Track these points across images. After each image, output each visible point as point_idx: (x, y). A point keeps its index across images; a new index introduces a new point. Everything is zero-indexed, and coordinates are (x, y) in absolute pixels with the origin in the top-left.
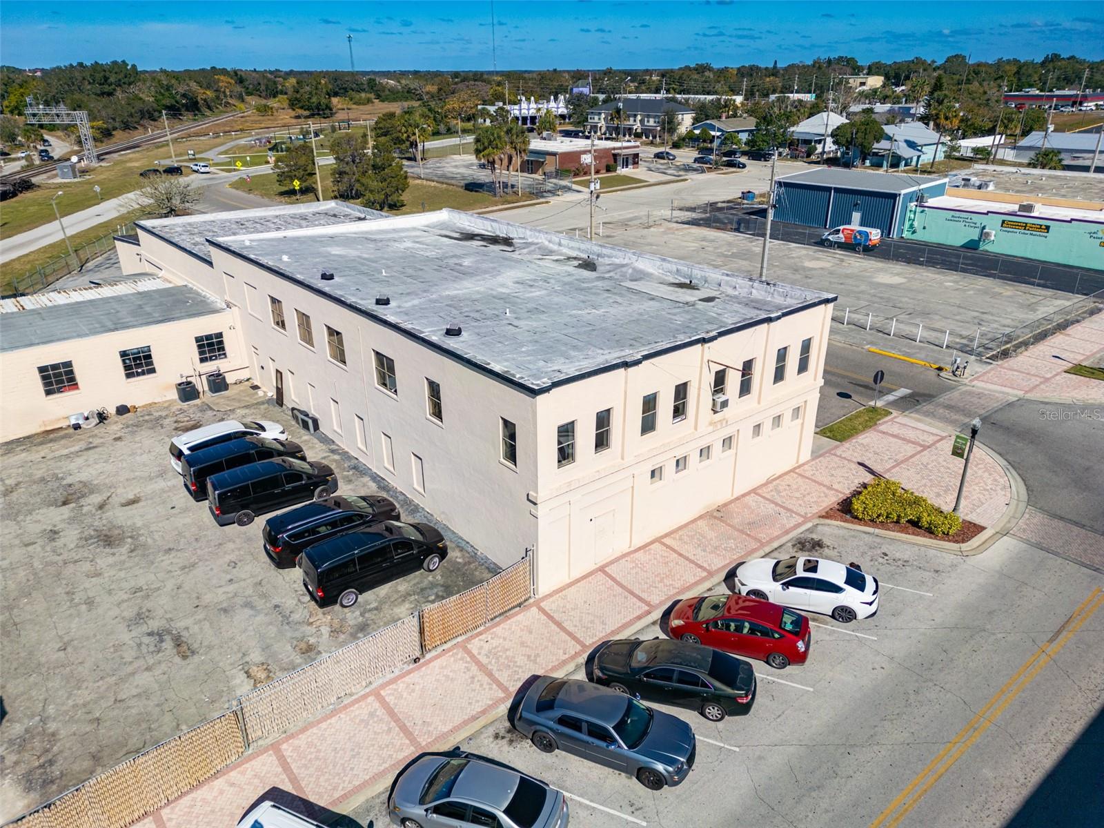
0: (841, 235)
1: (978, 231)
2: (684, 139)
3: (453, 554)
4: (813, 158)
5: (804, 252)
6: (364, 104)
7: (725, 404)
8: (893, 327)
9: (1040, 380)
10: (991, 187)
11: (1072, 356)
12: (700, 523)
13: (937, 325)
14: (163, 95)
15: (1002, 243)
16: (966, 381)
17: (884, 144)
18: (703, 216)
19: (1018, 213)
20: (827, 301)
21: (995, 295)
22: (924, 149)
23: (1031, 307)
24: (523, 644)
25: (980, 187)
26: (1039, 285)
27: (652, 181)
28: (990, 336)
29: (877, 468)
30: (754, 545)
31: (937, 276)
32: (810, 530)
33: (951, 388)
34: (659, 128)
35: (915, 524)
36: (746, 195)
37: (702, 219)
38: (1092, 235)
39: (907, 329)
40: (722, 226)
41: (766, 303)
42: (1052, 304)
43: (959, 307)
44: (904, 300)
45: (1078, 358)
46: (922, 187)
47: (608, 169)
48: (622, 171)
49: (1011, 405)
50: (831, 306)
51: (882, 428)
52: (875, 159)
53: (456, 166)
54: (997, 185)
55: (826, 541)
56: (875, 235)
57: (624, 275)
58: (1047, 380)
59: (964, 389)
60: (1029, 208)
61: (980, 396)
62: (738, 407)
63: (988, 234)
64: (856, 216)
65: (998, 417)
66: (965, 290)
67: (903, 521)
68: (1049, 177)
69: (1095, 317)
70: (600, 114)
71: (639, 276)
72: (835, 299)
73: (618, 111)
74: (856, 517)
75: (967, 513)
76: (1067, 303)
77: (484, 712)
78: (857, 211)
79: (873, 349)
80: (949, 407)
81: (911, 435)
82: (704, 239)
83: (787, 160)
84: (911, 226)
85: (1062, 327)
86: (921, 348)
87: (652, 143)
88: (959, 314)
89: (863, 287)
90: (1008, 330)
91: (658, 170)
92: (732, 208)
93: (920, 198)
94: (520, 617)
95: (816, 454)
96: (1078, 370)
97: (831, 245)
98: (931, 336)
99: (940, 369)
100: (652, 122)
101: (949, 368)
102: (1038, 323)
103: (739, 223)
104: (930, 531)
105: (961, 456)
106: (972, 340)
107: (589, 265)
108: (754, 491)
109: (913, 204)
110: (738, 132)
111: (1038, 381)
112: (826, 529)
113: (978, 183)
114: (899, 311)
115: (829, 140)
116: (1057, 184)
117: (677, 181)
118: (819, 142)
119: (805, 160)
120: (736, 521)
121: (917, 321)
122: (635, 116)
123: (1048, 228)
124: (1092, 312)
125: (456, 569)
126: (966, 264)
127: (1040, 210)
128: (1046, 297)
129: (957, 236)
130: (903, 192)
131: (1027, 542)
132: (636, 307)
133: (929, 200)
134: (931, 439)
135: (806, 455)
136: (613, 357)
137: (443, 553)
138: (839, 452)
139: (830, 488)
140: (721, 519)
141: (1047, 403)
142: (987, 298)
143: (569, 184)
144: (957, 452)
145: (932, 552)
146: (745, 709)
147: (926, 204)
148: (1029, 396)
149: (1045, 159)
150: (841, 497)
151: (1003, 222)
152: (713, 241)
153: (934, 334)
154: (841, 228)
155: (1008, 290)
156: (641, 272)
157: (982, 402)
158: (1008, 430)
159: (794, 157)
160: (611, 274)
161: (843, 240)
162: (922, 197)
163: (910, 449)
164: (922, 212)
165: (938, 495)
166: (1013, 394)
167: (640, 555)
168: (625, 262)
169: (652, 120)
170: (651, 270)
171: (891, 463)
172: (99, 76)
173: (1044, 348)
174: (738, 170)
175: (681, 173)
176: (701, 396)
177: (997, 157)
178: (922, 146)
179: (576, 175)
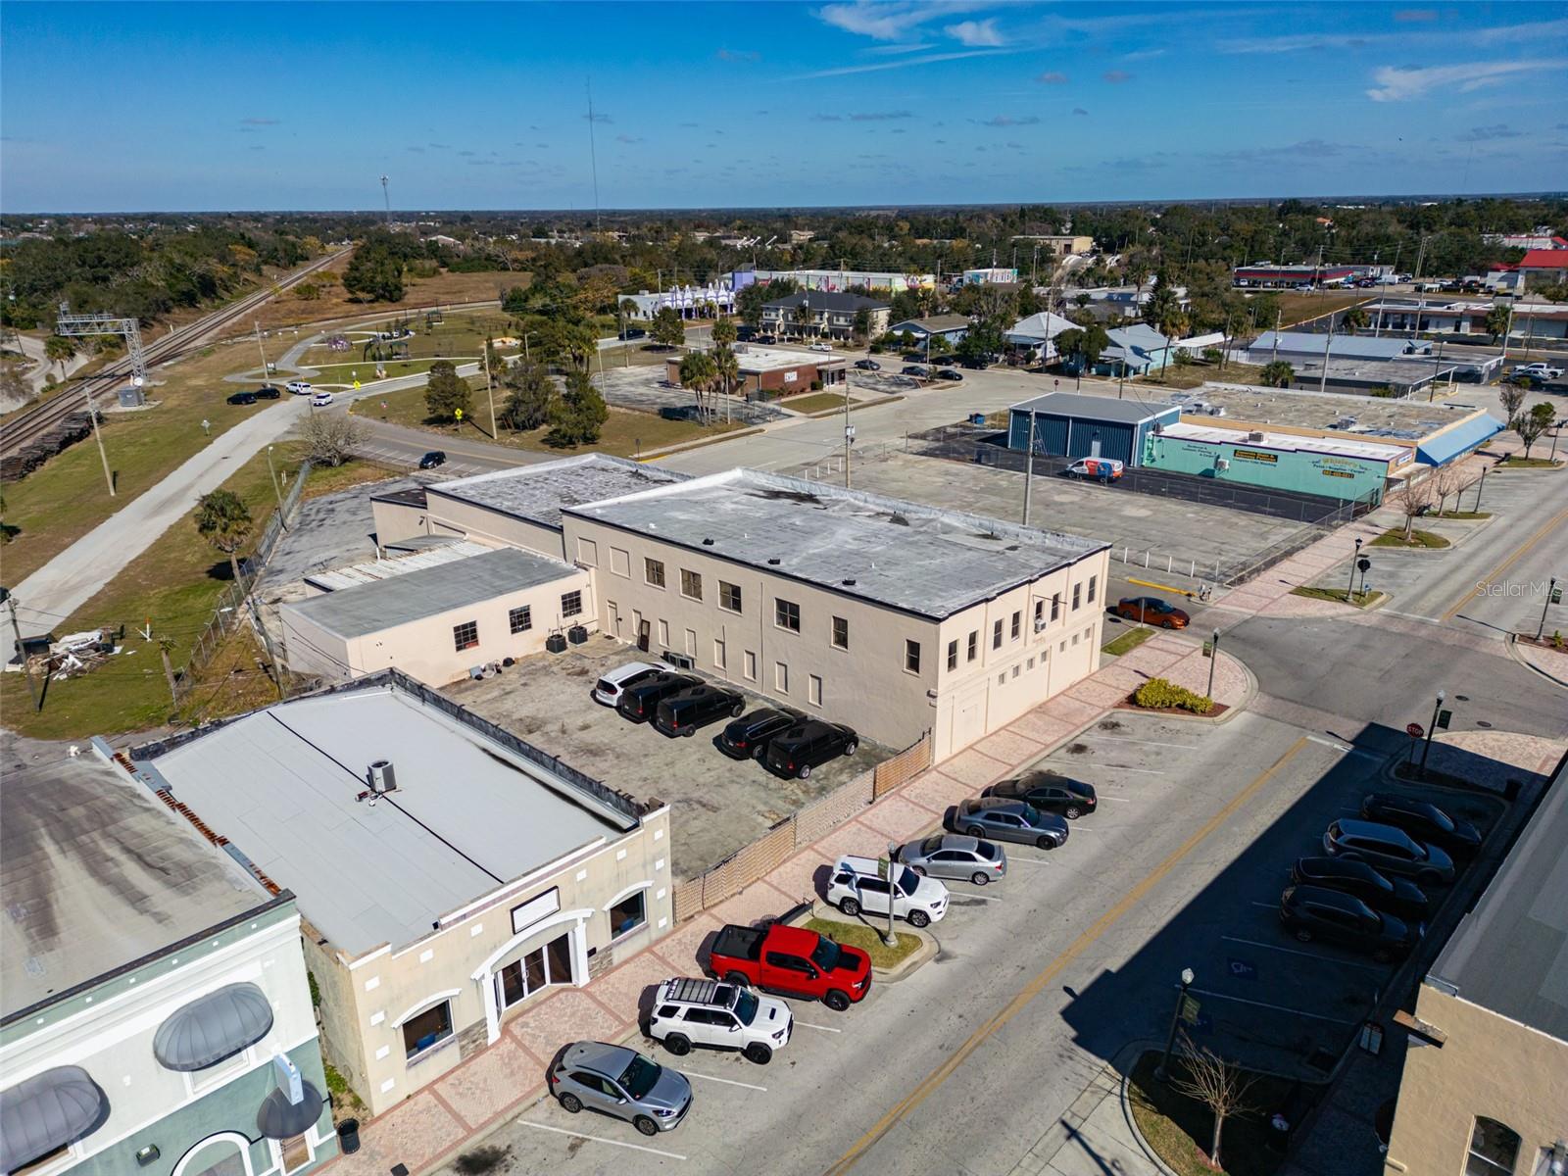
0: (1085, 467)
1: (1213, 460)
2: (883, 342)
3: (860, 744)
4: (1034, 364)
5: (1051, 485)
6: (429, 276)
7: (1043, 626)
8: (1147, 559)
9: (1269, 601)
10: (1223, 413)
11: (1295, 579)
12: (1029, 716)
13: (1184, 556)
14: (176, 278)
15: (1236, 471)
16: (1211, 604)
17: (1110, 352)
18: (937, 444)
19: (1249, 443)
20: (1106, 548)
21: (1232, 526)
22: (1152, 355)
23: (1263, 536)
24: (936, 791)
25: (1212, 413)
26: (1270, 514)
27: (865, 400)
28: (1229, 564)
29: (1151, 674)
30: (1071, 728)
31: (1179, 507)
32: (1110, 716)
33: (1200, 611)
34: (851, 328)
35: (1182, 707)
36: (975, 418)
37: (937, 449)
38: (1315, 464)
39: (1159, 561)
40: (961, 457)
41: (1058, 550)
42: (1283, 531)
43: (1202, 538)
44: (1154, 532)
45: (1298, 581)
46: (1158, 416)
47: (814, 387)
48: (831, 388)
49: (1246, 621)
50: (1108, 551)
51: (1150, 644)
52: (1102, 368)
53: (631, 384)
54: (1228, 408)
55: (1121, 722)
56: (1118, 466)
57: (935, 528)
58: (1274, 600)
59: (1210, 610)
60: (1258, 437)
61: (1223, 615)
62: (1053, 628)
63: (1222, 464)
64: (1096, 446)
65: (1236, 632)
66: (1205, 522)
67: (1174, 705)
68: (1280, 397)
69: (1318, 544)
70: (778, 309)
71: (948, 529)
72: (1111, 547)
73: (803, 309)
74: (1140, 706)
75: (1216, 698)
76: (1294, 531)
77: (929, 824)
78: (1097, 440)
79: (1132, 580)
80: (1200, 626)
81: (1172, 648)
82: (947, 473)
83: (1004, 367)
84: (1150, 455)
85: (1288, 554)
86: (1172, 578)
87: (845, 346)
88: (1202, 545)
89: (1113, 521)
90: (1243, 559)
91: (866, 386)
92: (963, 434)
93: (1156, 427)
94: (927, 777)
95: (1103, 665)
96: (1300, 591)
97: (1076, 476)
98: (1180, 566)
99: (1189, 595)
100: (842, 321)
101: (1196, 594)
102: (1269, 551)
103: (980, 455)
104: (1192, 711)
105: (1209, 655)
106: (1213, 569)
107: (898, 520)
108: (1063, 693)
109: (1151, 433)
110: (944, 333)
111: (1265, 601)
112: (1120, 715)
113: (1210, 409)
114: (1149, 544)
115: (1050, 345)
116: (1286, 406)
117: (893, 400)
118: (1039, 346)
119: (1025, 366)
120: (1055, 713)
121: (1167, 553)
122: (822, 314)
123: (1276, 457)
124: (1316, 539)
125: (865, 753)
126: (1205, 494)
127: (1270, 440)
128: (1275, 526)
129: (1195, 465)
130: (1140, 422)
131: (1258, 714)
132: (961, 557)
133: (1165, 428)
134: (1188, 650)
135: (1096, 667)
136: (978, 594)
137: (856, 742)
138: (1119, 663)
139: (1117, 688)
140: (1044, 712)
141: (1273, 619)
142: (1225, 529)
143: (777, 408)
144: (1206, 654)
145: (1195, 724)
146: (1092, 809)
147: (1162, 434)
148: (1261, 614)
149: (1276, 375)
150: (1127, 694)
151: (1236, 451)
152: (957, 475)
153: (1182, 564)
154: (1084, 460)
155: (1243, 520)
156: (948, 525)
157: (1225, 620)
158: (1245, 640)
159: (1012, 364)
160: (925, 528)
161: (1087, 472)
162: (1158, 425)
163: (1172, 658)
164: (1160, 441)
165: (1196, 688)
166: (1248, 613)
167: (994, 738)
168: (932, 516)
169: (842, 319)
170: (956, 524)
171: (1160, 669)
172: (90, 258)
173: (1273, 574)
174: (956, 383)
175: (894, 389)
176: (1027, 622)
177: (1230, 359)
178: (1150, 352)
179: (781, 395)
